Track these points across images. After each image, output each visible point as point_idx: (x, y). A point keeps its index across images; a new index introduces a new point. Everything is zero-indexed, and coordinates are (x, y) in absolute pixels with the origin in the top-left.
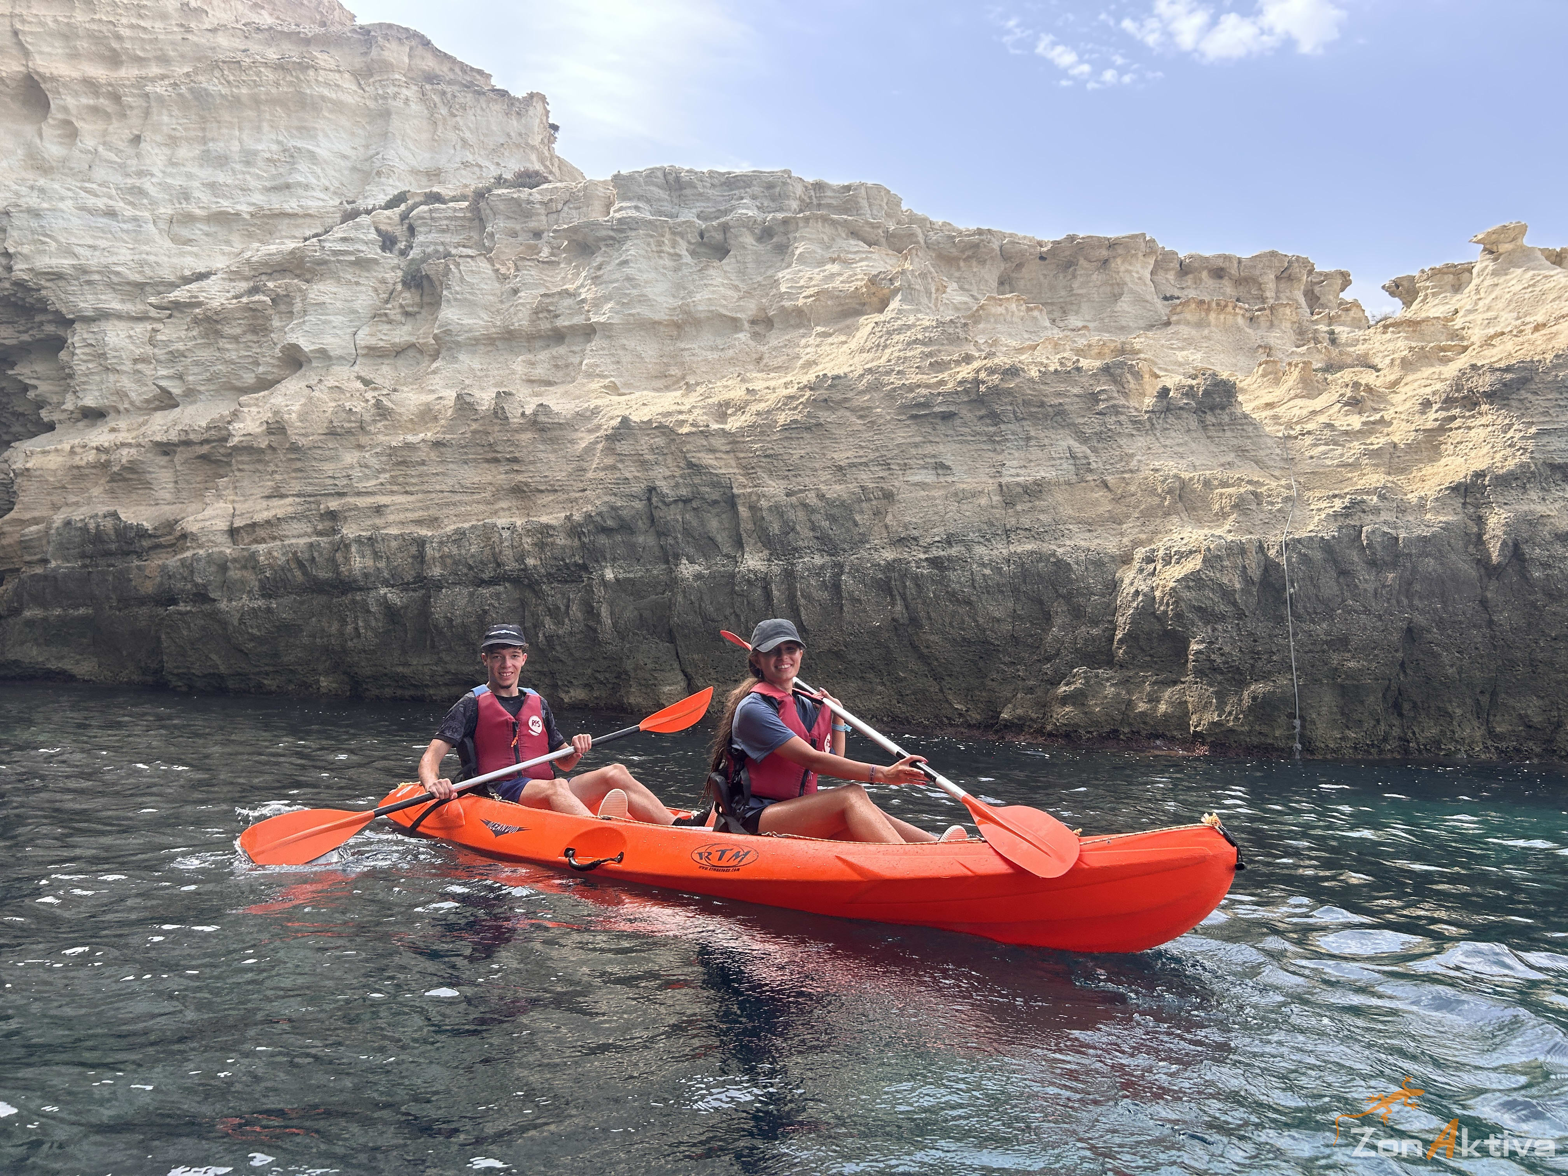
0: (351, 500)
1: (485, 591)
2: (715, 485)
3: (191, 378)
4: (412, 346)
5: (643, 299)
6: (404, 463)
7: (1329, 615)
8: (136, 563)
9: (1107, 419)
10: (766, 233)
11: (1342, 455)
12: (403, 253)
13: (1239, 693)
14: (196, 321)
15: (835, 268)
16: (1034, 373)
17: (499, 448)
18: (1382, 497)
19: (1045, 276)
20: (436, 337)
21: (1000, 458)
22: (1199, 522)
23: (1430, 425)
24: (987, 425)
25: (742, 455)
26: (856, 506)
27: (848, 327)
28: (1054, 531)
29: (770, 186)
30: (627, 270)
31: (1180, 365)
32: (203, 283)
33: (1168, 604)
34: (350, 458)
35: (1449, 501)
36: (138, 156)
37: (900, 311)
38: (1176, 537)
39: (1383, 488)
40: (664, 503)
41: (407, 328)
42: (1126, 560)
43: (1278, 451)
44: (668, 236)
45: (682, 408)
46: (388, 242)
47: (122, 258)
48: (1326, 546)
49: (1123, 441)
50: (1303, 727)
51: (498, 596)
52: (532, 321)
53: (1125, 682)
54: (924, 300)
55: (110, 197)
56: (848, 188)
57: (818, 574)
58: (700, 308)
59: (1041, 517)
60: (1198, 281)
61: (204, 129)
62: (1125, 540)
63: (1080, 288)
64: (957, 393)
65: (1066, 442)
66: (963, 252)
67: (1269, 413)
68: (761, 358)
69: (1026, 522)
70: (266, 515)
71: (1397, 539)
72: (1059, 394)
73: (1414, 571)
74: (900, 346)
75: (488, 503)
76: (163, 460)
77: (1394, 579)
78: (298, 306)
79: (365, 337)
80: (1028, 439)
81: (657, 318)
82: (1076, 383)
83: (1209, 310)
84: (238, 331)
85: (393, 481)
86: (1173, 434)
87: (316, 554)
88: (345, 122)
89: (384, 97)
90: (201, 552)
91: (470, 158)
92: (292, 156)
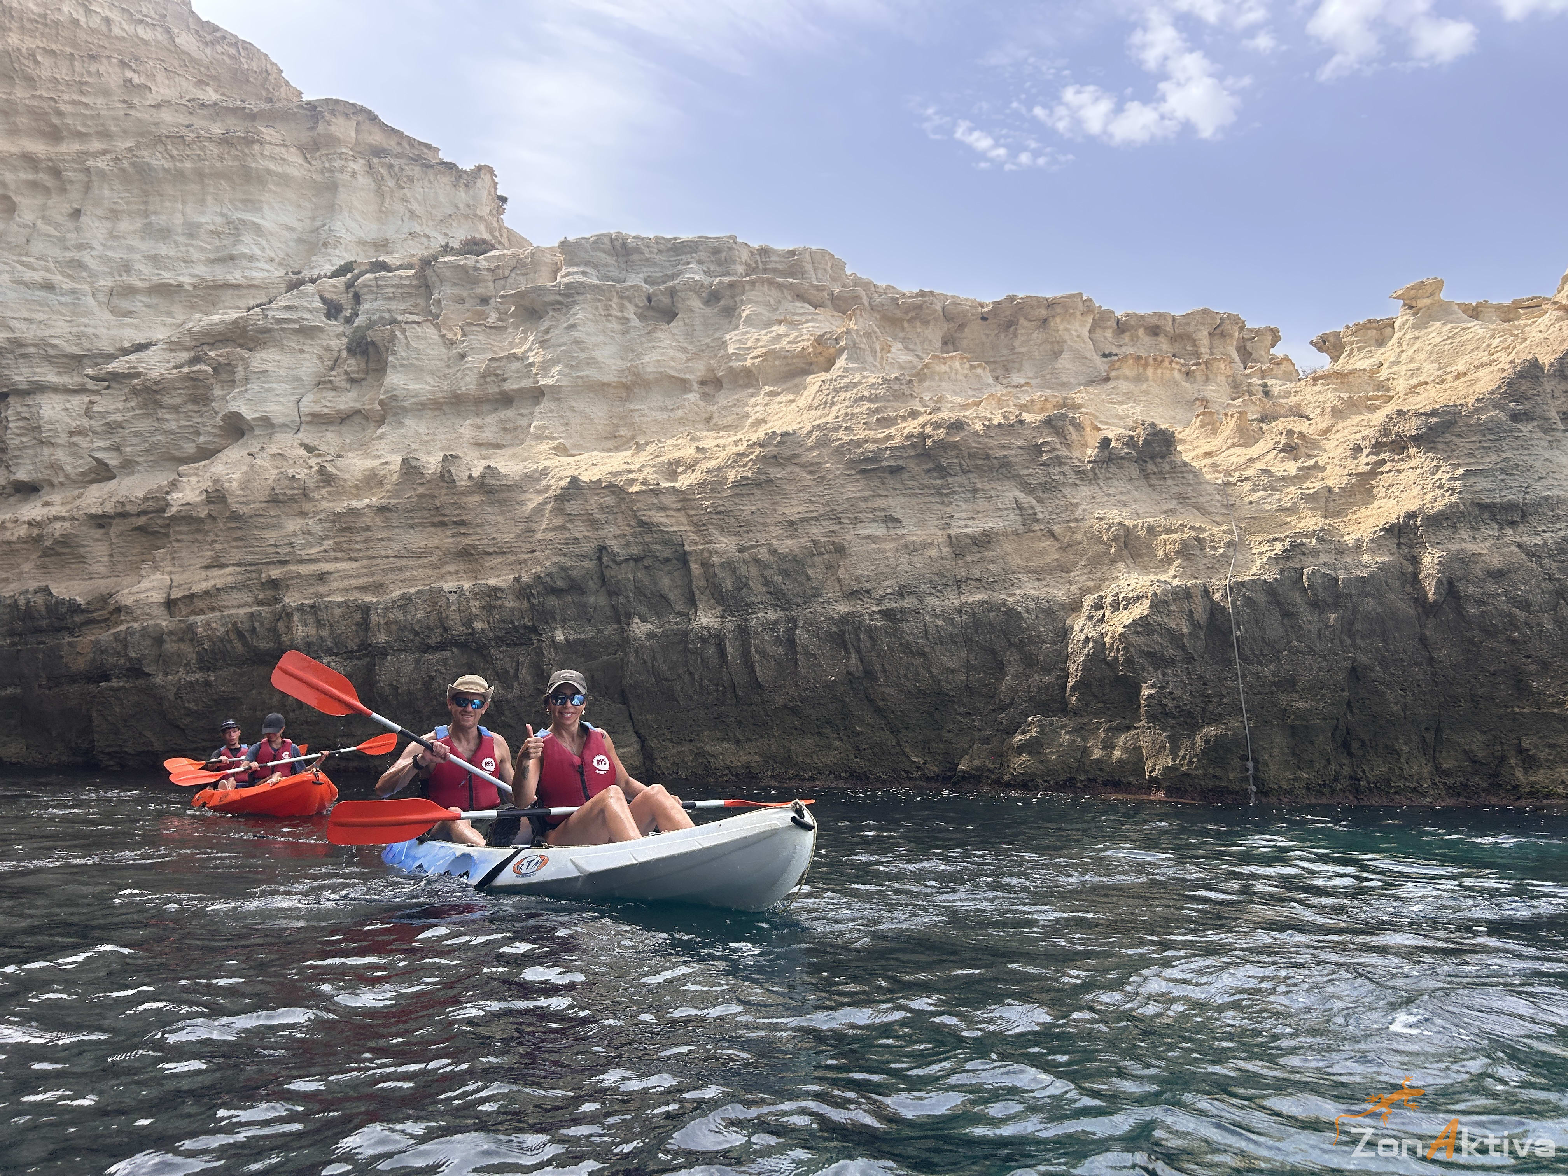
0: (294, 568)
1: (431, 657)
2: (665, 543)
3: (128, 449)
4: (358, 412)
5: (591, 362)
6: (348, 529)
7: (1276, 656)
8: (68, 639)
9: (1051, 470)
10: (713, 297)
11: (1280, 500)
12: (348, 321)
13: (1190, 737)
14: (135, 392)
15: (782, 329)
16: (978, 427)
17: (446, 512)
18: (1320, 540)
19: (987, 335)
20: (382, 403)
21: (948, 510)
22: (1145, 569)
23: (1362, 469)
24: (935, 478)
25: (693, 512)
26: (808, 560)
27: (796, 386)
28: (1004, 580)
29: (716, 251)
30: (574, 334)
31: (1121, 418)
32: (143, 354)
33: (1118, 650)
34: (293, 525)
35: (1384, 542)
36: (78, 229)
37: (846, 370)
38: (1123, 583)
39: (1322, 530)
40: (615, 562)
41: (353, 394)
42: (1076, 607)
43: (1218, 497)
44: (615, 300)
45: (632, 467)
46: (333, 310)
47: (59, 332)
48: (1269, 588)
49: (1067, 491)
50: (1256, 769)
51: (445, 661)
52: (480, 385)
53: (1079, 730)
54: (870, 359)
55: (49, 271)
56: (793, 253)
57: (772, 630)
58: (649, 370)
59: (991, 567)
60: (1134, 339)
61: (146, 203)
62: (1074, 588)
63: (1021, 346)
64: (904, 447)
65: (1012, 493)
66: (906, 313)
67: (1211, 461)
68: (710, 418)
69: (976, 572)
70: (205, 585)
71: (1337, 580)
72: (1003, 447)
73: (1355, 610)
74: (847, 403)
75: (435, 567)
76: (98, 533)
77: (1336, 619)
78: (240, 374)
79: (309, 404)
80: (975, 491)
81: (606, 379)
82: (1019, 436)
83: (1146, 365)
84: (179, 400)
85: (337, 548)
86: (1116, 483)
87: (257, 624)
88: (290, 194)
89: (331, 171)
90: (136, 625)
91: (418, 229)
92: (236, 229)
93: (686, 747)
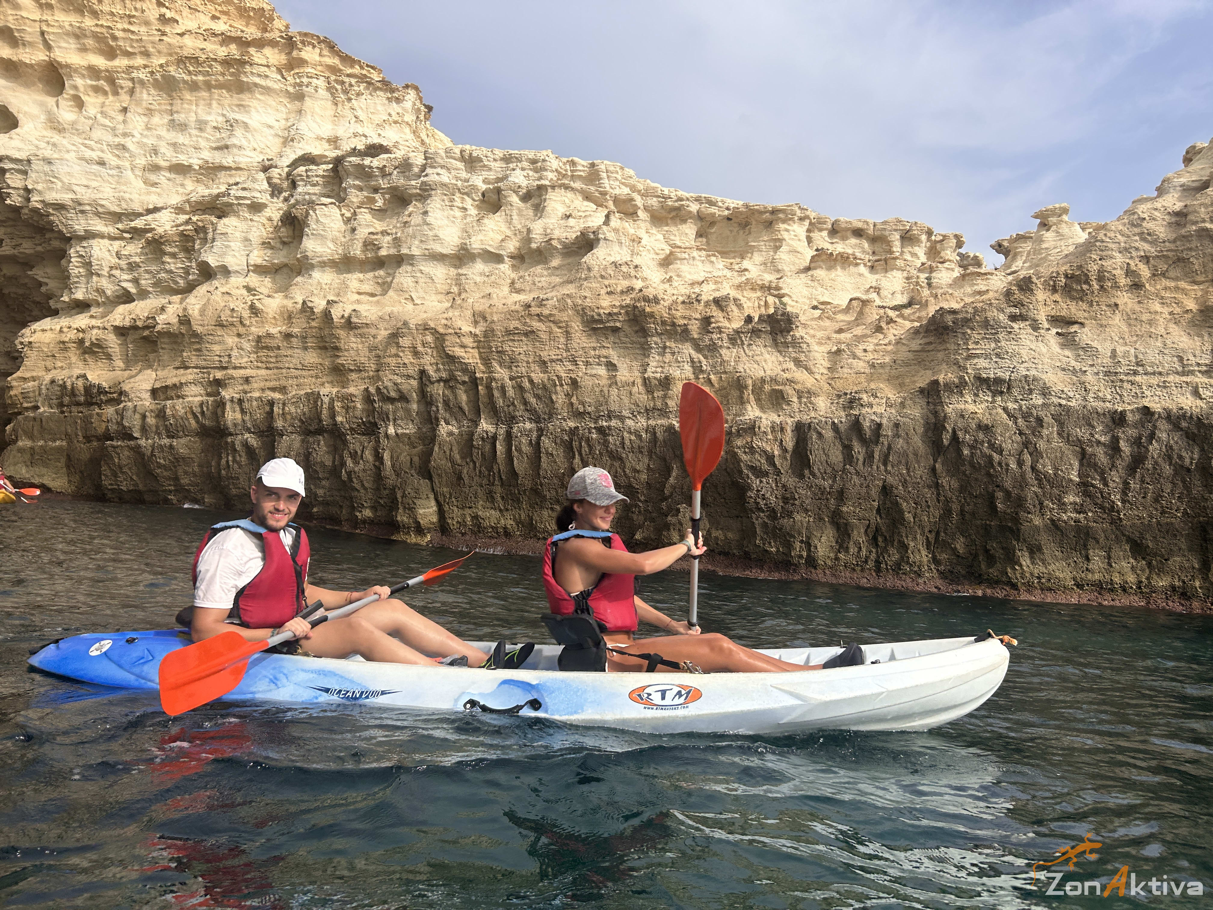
0: (230, 372)
2: (464, 370)
3: (143, 282)
4: (286, 265)
5: (436, 238)
6: (266, 347)
7: (832, 475)
8: (97, 410)
9: (714, 336)
10: (527, 195)
12: (286, 200)
14: (148, 242)
15: (568, 222)
16: (669, 302)
17: (328, 340)
18: (874, 396)
19: (731, 231)
20: (299, 260)
21: (646, 360)
22: (763, 409)
23: (917, 348)
24: (640, 337)
25: (483, 350)
26: (553, 389)
29: (534, 162)
30: (427, 218)
32: (157, 215)
34: (232, 342)
35: (918, 400)
36: (124, 122)
40: (431, 381)
41: (283, 253)
44: (458, 194)
46: (275, 190)
47: (106, 196)
48: (836, 428)
49: (723, 352)
51: (318, 442)
52: (363, 251)
54: (616, 248)
55: (103, 151)
56: (592, 165)
57: (527, 435)
58: (475, 246)
60: (845, 239)
61: (171, 104)
63: (753, 241)
64: (621, 314)
65: (688, 350)
66: (669, 212)
69: (659, 404)
70: (175, 380)
71: (881, 425)
72: (685, 318)
73: (889, 447)
75: (318, 377)
76: (119, 339)
78: (210, 236)
79: (255, 258)
80: (665, 347)
81: (445, 251)
82: (696, 310)
83: (836, 260)
84: (176, 250)
85: (259, 360)
86: (755, 348)
87: (205, 409)
88: (270, 101)
89: (300, 85)
90: (130, 404)
91: (360, 131)
92: (231, 126)
93: (468, 511)
